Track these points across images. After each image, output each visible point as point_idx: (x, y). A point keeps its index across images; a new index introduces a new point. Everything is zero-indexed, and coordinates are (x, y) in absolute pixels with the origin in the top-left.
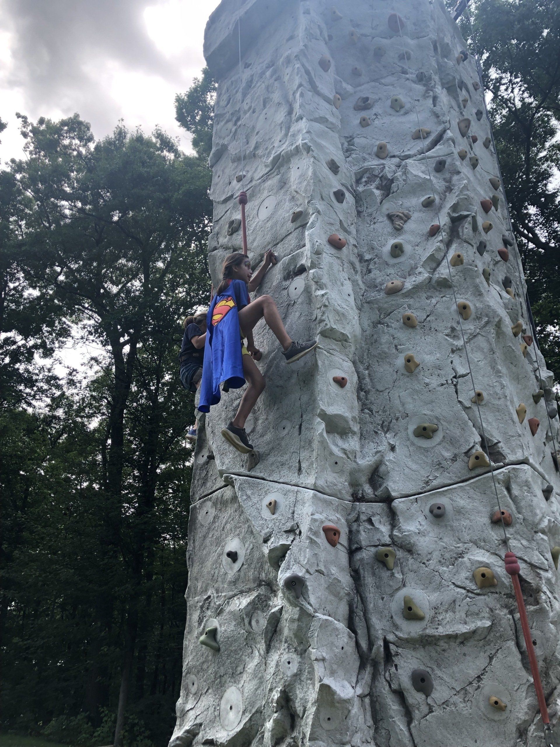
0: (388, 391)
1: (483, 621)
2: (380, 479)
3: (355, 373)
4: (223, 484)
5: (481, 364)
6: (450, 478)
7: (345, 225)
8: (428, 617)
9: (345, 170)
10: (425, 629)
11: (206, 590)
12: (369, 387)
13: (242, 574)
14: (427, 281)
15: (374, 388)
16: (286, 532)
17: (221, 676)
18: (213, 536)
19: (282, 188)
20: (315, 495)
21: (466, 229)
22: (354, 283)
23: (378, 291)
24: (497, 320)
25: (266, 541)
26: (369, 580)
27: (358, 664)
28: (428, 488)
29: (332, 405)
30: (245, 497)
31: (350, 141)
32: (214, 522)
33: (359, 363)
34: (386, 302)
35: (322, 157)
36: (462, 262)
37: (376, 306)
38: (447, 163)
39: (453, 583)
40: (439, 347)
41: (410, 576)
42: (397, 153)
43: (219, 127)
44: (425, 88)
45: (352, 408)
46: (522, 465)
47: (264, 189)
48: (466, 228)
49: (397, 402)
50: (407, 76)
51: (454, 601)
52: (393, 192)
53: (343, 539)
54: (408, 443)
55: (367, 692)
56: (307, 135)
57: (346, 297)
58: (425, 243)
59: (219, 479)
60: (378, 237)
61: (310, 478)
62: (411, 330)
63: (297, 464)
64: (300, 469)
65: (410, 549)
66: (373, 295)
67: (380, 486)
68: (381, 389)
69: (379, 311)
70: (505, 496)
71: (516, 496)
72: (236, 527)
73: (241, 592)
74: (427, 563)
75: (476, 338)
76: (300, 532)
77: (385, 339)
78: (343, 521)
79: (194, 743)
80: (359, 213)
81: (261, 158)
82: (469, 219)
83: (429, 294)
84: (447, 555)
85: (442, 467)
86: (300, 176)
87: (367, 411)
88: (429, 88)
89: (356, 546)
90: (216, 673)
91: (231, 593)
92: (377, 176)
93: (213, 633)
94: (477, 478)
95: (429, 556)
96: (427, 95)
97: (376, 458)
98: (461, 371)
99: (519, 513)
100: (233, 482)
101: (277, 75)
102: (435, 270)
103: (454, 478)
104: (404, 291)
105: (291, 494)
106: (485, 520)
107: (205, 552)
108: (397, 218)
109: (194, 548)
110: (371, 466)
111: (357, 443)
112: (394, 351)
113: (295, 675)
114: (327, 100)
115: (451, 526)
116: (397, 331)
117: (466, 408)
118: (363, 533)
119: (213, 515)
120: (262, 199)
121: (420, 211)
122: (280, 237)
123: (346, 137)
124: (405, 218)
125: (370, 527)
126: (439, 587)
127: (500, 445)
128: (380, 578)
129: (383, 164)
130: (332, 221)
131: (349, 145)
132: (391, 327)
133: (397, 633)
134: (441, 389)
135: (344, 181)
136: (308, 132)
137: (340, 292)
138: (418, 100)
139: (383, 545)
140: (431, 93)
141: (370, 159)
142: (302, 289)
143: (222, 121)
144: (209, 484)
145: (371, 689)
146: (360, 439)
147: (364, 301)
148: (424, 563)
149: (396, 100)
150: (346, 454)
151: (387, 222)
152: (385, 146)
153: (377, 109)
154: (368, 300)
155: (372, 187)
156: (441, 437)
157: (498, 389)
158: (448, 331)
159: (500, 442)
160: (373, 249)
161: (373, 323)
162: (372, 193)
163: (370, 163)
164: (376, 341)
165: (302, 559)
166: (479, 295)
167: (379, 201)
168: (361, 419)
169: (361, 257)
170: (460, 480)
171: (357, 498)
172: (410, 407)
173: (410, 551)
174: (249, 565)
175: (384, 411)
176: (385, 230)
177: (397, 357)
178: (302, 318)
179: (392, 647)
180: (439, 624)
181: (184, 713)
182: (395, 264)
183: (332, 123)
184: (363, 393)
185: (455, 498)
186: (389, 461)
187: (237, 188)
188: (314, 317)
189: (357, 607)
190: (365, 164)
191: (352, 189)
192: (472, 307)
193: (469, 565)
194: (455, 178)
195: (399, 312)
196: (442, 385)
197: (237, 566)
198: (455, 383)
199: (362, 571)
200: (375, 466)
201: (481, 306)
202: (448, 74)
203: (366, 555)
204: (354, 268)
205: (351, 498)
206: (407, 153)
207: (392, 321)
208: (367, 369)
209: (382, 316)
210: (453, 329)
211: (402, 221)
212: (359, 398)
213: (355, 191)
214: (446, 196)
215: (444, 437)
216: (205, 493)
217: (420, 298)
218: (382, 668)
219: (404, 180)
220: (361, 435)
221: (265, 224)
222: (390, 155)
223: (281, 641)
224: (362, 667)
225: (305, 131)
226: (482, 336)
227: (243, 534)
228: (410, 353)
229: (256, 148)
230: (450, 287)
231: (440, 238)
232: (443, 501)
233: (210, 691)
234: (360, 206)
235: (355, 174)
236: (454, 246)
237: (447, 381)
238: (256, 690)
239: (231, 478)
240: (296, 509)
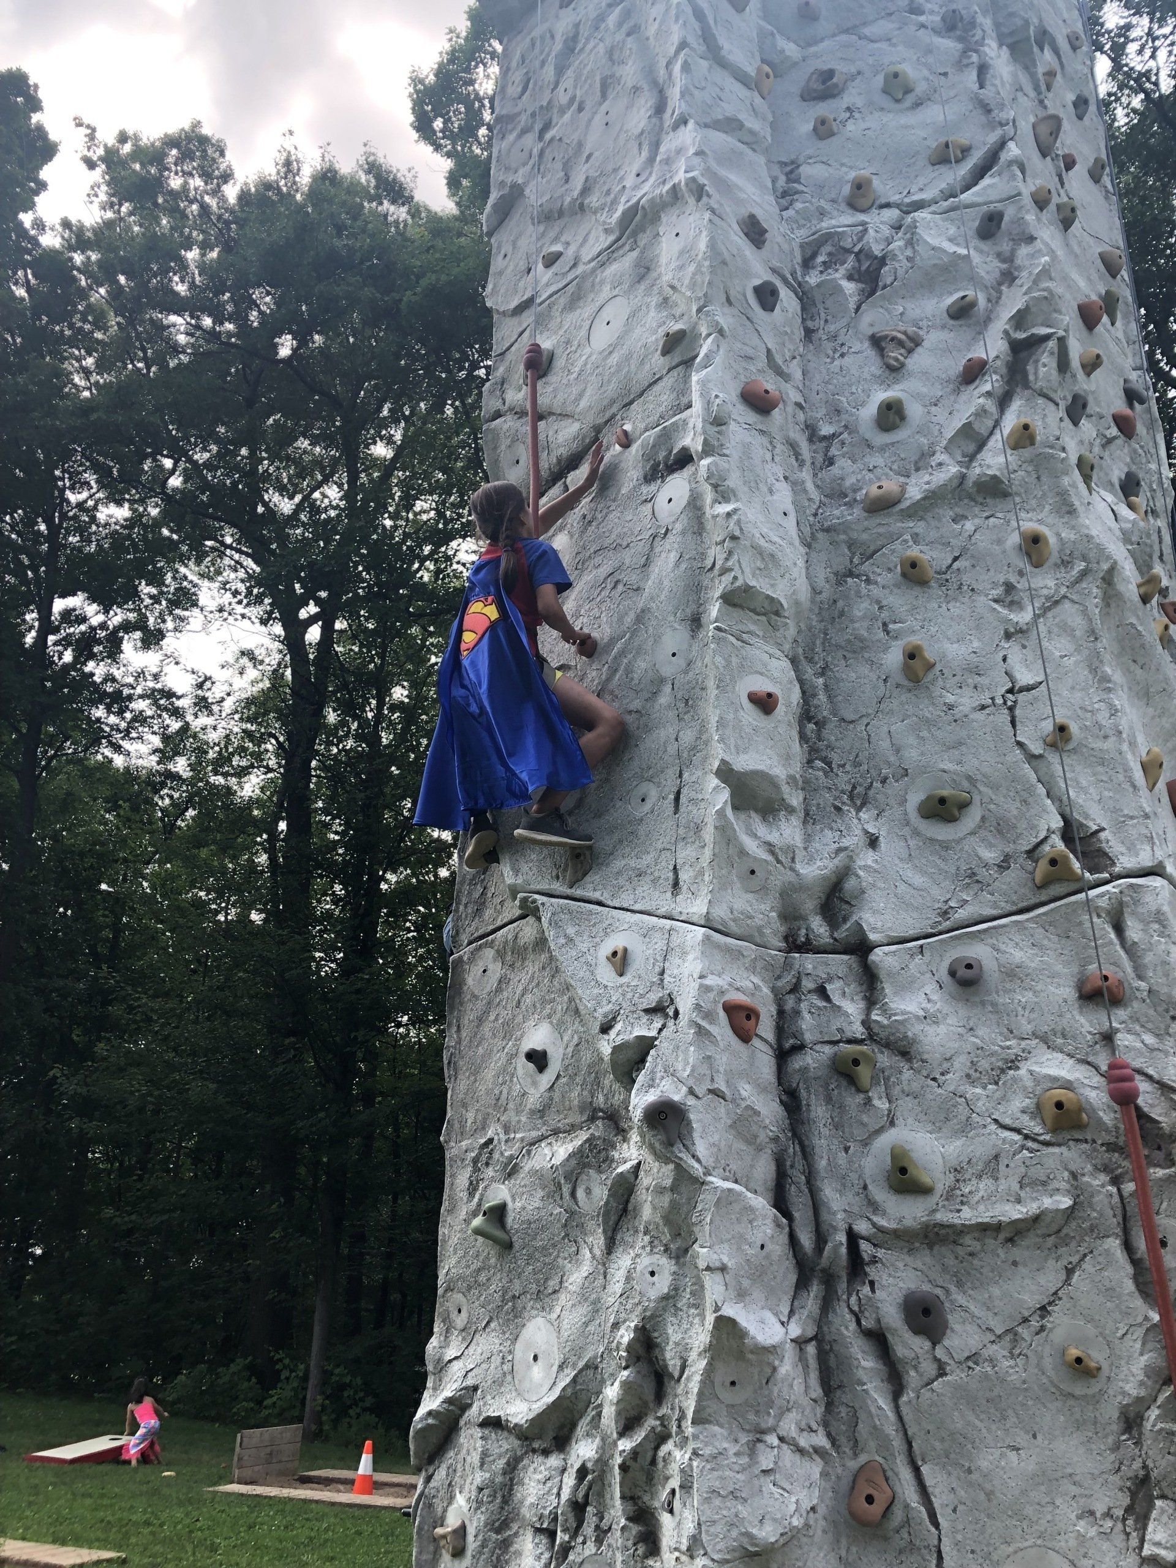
0: (865, 721)
1: (1057, 1198)
2: (845, 906)
3: (796, 683)
4: (518, 912)
5: (1068, 662)
6: (995, 905)
7: (779, 360)
8: (940, 1188)
9: (780, 239)
10: (934, 1211)
11: (484, 1127)
12: (825, 713)
13: (557, 1096)
14: (955, 483)
15: (835, 715)
16: (647, 1011)
17: (514, 1297)
18: (496, 1019)
19: (641, 278)
20: (707, 938)
21: (1044, 367)
22: (797, 487)
23: (849, 505)
24: (1105, 566)
25: (605, 1029)
26: (819, 1112)
27: (793, 1278)
28: (947, 924)
29: (746, 750)
30: (562, 941)
31: (791, 172)
32: (499, 990)
33: (804, 662)
34: (866, 529)
35: (728, 209)
36: (1032, 441)
37: (843, 537)
38: (1006, 218)
39: (996, 1121)
40: (978, 627)
41: (905, 1105)
42: (895, 198)
43: (505, 144)
44: (960, 46)
45: (787, 758)
46: (1151, 878)
47: (602, 282)
48: (1045, 365)
49: (885, 744)
50: (922, 19)
51: (996, 1157)
52: (885, 287)
53: (766, 1028)
54: (906, 831)
55: (811, 1332)
56: (697, 160)
57: (780, 518)
58: (952, 398)
59: (508, 903)
60: (850, 386)
61: (698, 902)
62: (917, 590)
63: (671, 875)
64: (676, 884)
65: (904, 1050)
66: (837, 513)
67: (845, 919)
68: (850, 717)
69: (849, 548)
70: (1111, 943)
71: (1135, 943)
72: (544, 1002)
73: (556, 1132)
74: (941, 1079)
75: (1059, 607)
76: (676, 1013)
77: (861, 608)
78: (766, 990)
79: (462, 1423)
80: (809, 333)
81: (595, 213)
82: (1052, 344)
83: (958, 510)
84: (984, 1064)
85: (978, 882)
86: (681, 253)
87: (819, 764)
88: (970, 47)
89: (791, 1041)
90: (505, 1291)
91: (535, 1134)
92: (848, 251)
93: (498, 1213)
94: (1052, 905)
95: (946, 1065)
96: (965, 61)
97: (836, 861)
98: (1025, 678)
99: (1140, 977)
100: (537, 909)
101: (632, 23)
102: (972, 457)
103: (1003, 904)
104: (904, 505)
105: (658, 935)
106: (1068, 992)
107: (481, 1051)
108: (892, 345)
109: (459, 1042)
110: (824, 878)
111: (798, 830)
112: (881, 634)
113: (666, 1298)
114: (742, 79)
115: (994, 1004)
116: (887, 591)
117: (1032, 758)
118: (807, 1016)
119: (498, 975)
120: (598, 304)
121: (943, 327)
122: (636, 389)
123: (783, 164)
124: (912, 345)
125: (822, 1004)
126: (966, 1128)
127: (1103, 835)
128: (842, 1107)
129: (864, 224)
130: (750, 352)
131: (789, 181)
132: (876, 583)
133: (875, 1219)
134: (980, 716)
135: (776, 264)
136: (699, 153)
137: (766, 508)
138: (945, 74)
139: (849, 1041)
140: (975, 58)
141: (835, 213)
142: (684, 502)
143: (511, 131)
144: (488, 913)
145: (819, 1327)
146: (805, 822)
147: (817, 527)
148: (934, 1079)
149: (896, 75)
150: (772, 853)
151: (871, 353)
152: (869, 182)
153: (852, 96)
154: (826, 525)
155: (838, 275)
156: (978, 818)
157: (1103, 717)
158: (998, 592)
159: (1103, 829)
160: (838, 412)
161: (836, 574)
162: (839, 289)
163: (833, 222)
164: (842, 614)
165: (679, 1066)
166: (1069, 513)
167: (852, 306)
168: (806, 782)
169: (811, 432)
170: (1014, 908)
171: (796, 944)
172: (912, 755)
173: (905, 1053)
174: (572, 1078)
175: (857, 764)
176: (866, 369)
177: (886, 649)
178: (683, 566)
179: (864, 1246)
180: (962, 1203)
181: (442, 1367)
182: (887, 445)
183: (752, 132)
184: (812, 726)
185: (1003, 947)
186: (866, 868)
187: (545, 280)
188: (708, 563)
189: (792, 1166)
190: (824, 225)
191: (795, 279)
192: (1052, 540)
193: (1029, 1083)
194: (1023, 251)
195: (893, 551)
196: (983, 707)
197: (546, 1079)
198: (1009, 703)
199: (803, 1093)
200: (834, 879)
201: (1073, 537)
202: (1012, 15)
203: (813, 1060)
204: (797, 455)
205: (783, 945)
206: (915, 198)
207: (878, 571)
208: (822, 674)
209: (856, 560)
210: (1009, 588)
211: (903, 351)
212: (803, 737)
213: (800, 285)
214: (1000, 292)
215: (983, 818)
216: (481, 932)
217: (939, 520)
218: (842, 1286)
219: (909, 259)
220: (807, 814)
221: (605, 358)
222: (878, 203)
223: (637, 1231)
224: (802, 1284)
225: (691, 151)
226: (1073, 601)
227: (559, 1015)
228: (915, 640)
229: (586, 190)
230: (1006, 495)
231: (988, 387)
232: (979, 951)
233: (492, 1325)
234: (812, 318)
235: (802, 246)
236: (1016, 405)
237: (993, 699)
238: (586, 1324)
239: (534, 901)
240: (667, 965)
